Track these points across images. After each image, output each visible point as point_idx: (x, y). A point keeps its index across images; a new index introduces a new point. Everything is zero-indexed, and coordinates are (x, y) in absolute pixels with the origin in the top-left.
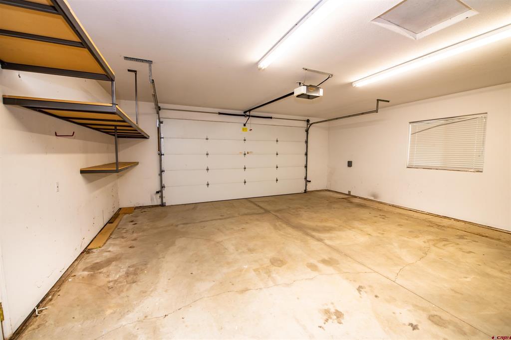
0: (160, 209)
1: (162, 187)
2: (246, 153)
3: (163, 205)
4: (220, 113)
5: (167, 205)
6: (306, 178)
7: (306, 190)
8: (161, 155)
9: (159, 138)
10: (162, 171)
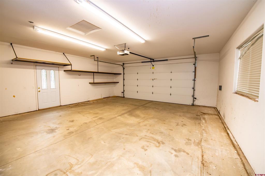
0: (123, 98)
1: (124, 91)
2: (154, 79)
3: (124, 97)
4: (142, 62)
5: (125, 97)
6: (193, 96)
7: (193, 104)
8: (124, 80)
9: (124, 74)
10: (124, 85)
